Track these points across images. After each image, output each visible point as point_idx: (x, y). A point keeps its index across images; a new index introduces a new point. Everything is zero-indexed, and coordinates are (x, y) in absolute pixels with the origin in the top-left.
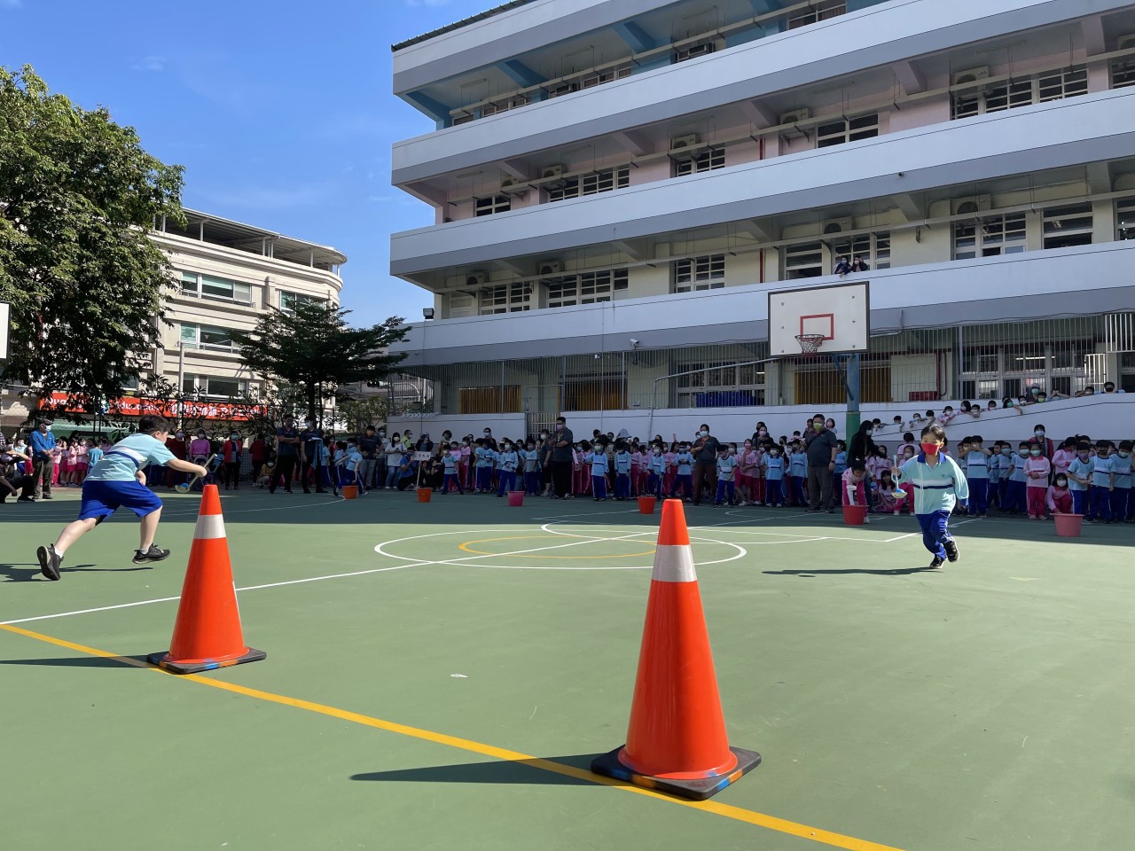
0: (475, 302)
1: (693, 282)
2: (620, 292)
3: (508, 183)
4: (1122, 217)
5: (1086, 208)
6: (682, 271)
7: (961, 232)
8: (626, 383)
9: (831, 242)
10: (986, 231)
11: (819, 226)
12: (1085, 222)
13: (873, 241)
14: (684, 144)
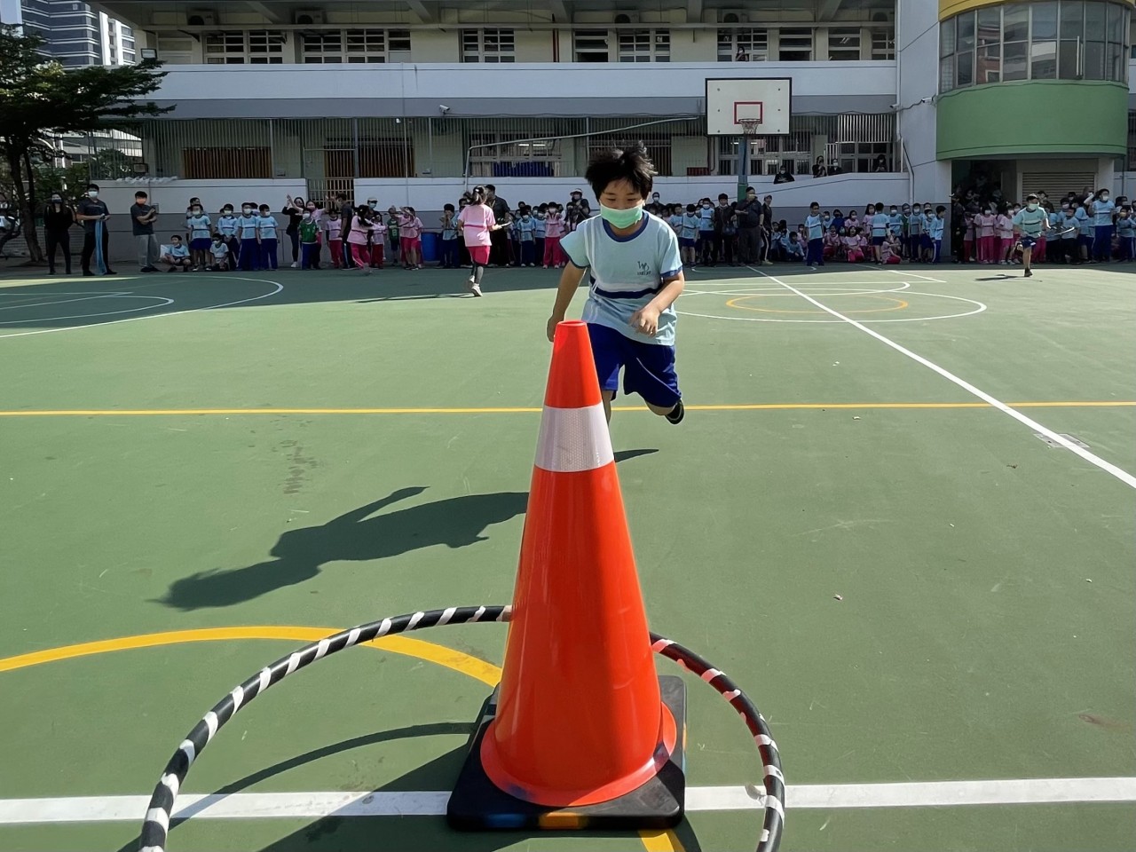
0: (199, 47)
1: (481, 53)
2: (398, 53)
4: (832, 42)
5: (808, 31)
6: (468, 40)
7: (723, 38)
8: (411, 150)
9: (617, 32)
10: (739, 39)
11: (609, 16)
12: (807, 42)
13: (652, 35)
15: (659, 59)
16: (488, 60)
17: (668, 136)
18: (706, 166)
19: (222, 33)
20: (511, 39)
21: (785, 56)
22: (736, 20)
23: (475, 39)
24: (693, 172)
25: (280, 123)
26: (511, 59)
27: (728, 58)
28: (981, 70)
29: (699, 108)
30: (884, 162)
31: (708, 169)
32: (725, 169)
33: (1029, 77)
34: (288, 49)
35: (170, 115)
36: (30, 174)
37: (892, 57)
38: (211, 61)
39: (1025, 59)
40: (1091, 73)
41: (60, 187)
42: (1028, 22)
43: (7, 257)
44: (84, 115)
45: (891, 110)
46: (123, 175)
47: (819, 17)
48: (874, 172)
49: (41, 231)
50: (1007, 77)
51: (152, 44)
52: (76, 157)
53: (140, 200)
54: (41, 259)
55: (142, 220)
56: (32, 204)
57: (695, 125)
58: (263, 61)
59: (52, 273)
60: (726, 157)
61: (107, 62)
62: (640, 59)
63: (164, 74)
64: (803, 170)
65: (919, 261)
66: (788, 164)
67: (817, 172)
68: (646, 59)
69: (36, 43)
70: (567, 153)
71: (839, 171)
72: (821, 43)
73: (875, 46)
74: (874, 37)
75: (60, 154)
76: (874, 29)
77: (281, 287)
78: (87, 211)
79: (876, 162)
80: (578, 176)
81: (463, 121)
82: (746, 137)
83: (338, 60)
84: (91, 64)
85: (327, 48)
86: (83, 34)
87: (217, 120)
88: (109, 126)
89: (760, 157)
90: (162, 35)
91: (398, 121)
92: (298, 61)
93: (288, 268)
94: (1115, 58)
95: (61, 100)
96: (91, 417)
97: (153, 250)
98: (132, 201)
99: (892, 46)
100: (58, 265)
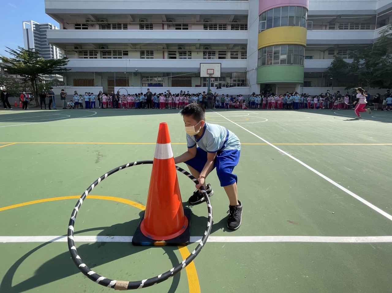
0: (76, 54)
1: (145, 56)
2: (125, 56)
3: (88, 21)
4: (231, 54)
5: (225, 52)
6: (142, 53)
7: (205, 53)
8: (128, 80)
9: (179, 51)
10: (209, 53)
11: (177, 48)
12: (225, 54)
13: (187, 52)
14: (143, 21)
15: (189, 58)
16: (147, 58)
17: (191, 77)
19: (83, 51)
20: (153, 53)
21: (220, 58)
22: (208, 49)
23: (144, 53)
24: (197, 86)
25: (97, 73)
26: (153, 58)
27: (206, 58)
28: (268, 62)
29: (198, 71)
30: (244, 84)
31: (200, 85)
32: (205, 86)
33: (280, 64)
34: (99, 55)
35: (70, 71)
36: (36, 85)
37: (246, 58)
38: (80, 58)
39: (279, 59)
40: (295, 63)
41: (43, 88)
42: (279, 50)
43: (31, 105)
44: (49, 71)
45: (245, 71)
46: (59, 85)
47: (228, 48)
48: (241, 86)
49: (39, 99)
50: (274, 63)
51: (65, 53)
52: (47, 81)
53: (63, 92)
54: (39, 105)
55: (63, 96)
56: (37, 92)
57: (197, 75)
58: (93, 58)
59: (42, 109)
60: (205, 82)
61: (55, 58)
62: (184, 58)
63: (69, 61)
64: (224, 86)
65: (252, 108)
66: (220, 84)
67: (227, 87)
68: (186, 58)
69: (38, 53)
70: (166, 81)
71: (233, 86)
72: (229, 55)
73: (242, 56)
74: (242, 53)
75: (43, 80)
76: (242, 51)
77: (96, 113)
78: (50, 94)
79: (242, 84)
80: (169, 86)
81: (141, 73)
82: (210, 78)
83: (111, 58)
84: (51, 58)
85: (108, 55)
86: (49, 51)
87: (81, 72)
88: (55, 73)
89: (213, 83)
90: (68, 51)
91: (125, 73)
92: (101, 58)
93: (98, 108)
94: (301, 59)
95: (43, 67)
96: (49, 144)
97: (65, 104)
98: (61, 92)
99: (246, 56)
100: (43, 107)
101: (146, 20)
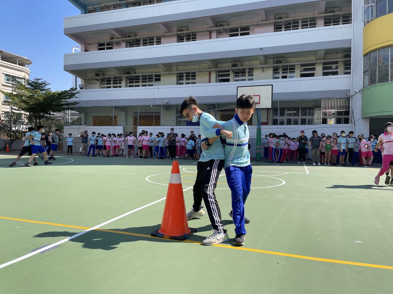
0: (98, 84)
1: (184, 81)
2: (157, 83)
3: (112, 38)
4: (324, 68)
5: (314, 64)
6: (180, 77)
9: (233, 70)
10: (283, 70)
11: (230, 64)
12: (313, 69)
13: (247, 71)
14: (182, 30)
15: (249, 80)
16: (187, 83)
18: (266, 122)
19: (105, 79)
20: (195, 76)
22: (281, 63)
23: (183, 76)
26: (195, 83)
27: (278, 78)
31: (267, 123)
32: (275, 123)
34: (123, 83)
38: (102, 88)
47: (318, 58)
51: (86, 83)
58: (117, 87)
60: (276, 118)
62: (242, 80)
68: (245, 80)
72: (319, 69)
74: (345, 65)
76: (344, 61)
81: (175, 106)
83: (139, 86)
85: (136, 82)
92: (126, 87)
101: (186, 28)
